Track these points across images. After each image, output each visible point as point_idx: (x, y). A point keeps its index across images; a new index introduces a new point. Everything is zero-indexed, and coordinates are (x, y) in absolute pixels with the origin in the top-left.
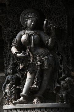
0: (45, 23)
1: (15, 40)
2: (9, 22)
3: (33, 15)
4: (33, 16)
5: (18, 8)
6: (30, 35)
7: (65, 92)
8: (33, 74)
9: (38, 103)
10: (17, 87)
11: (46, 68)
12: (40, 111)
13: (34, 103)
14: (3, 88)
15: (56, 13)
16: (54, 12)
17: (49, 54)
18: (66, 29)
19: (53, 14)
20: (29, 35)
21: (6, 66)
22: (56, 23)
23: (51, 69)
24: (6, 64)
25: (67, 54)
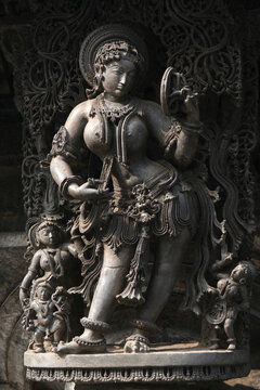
0: (164, 82)
1: (64, 135)
2: (40, 66)
3: (123, 50)
4: (125, 54)
5: (70, 16)
6: (113, 120)
7: (230, 313)
8: (124, 254)
9: (143, 351)
10: (70, 291)
11: (168, 234)
12: (149, 377)
13: (129, 350)
14: (21, 292)
15: (203, 38)
16: (196, 36)
17: (177, 183)
18: (237, 95)
19: (191, 43)
20: (109, 119)
21: (32, 215)
22: (203, 73)
23: (185, 234)
24: (32, 207)
25: (240, 177)
